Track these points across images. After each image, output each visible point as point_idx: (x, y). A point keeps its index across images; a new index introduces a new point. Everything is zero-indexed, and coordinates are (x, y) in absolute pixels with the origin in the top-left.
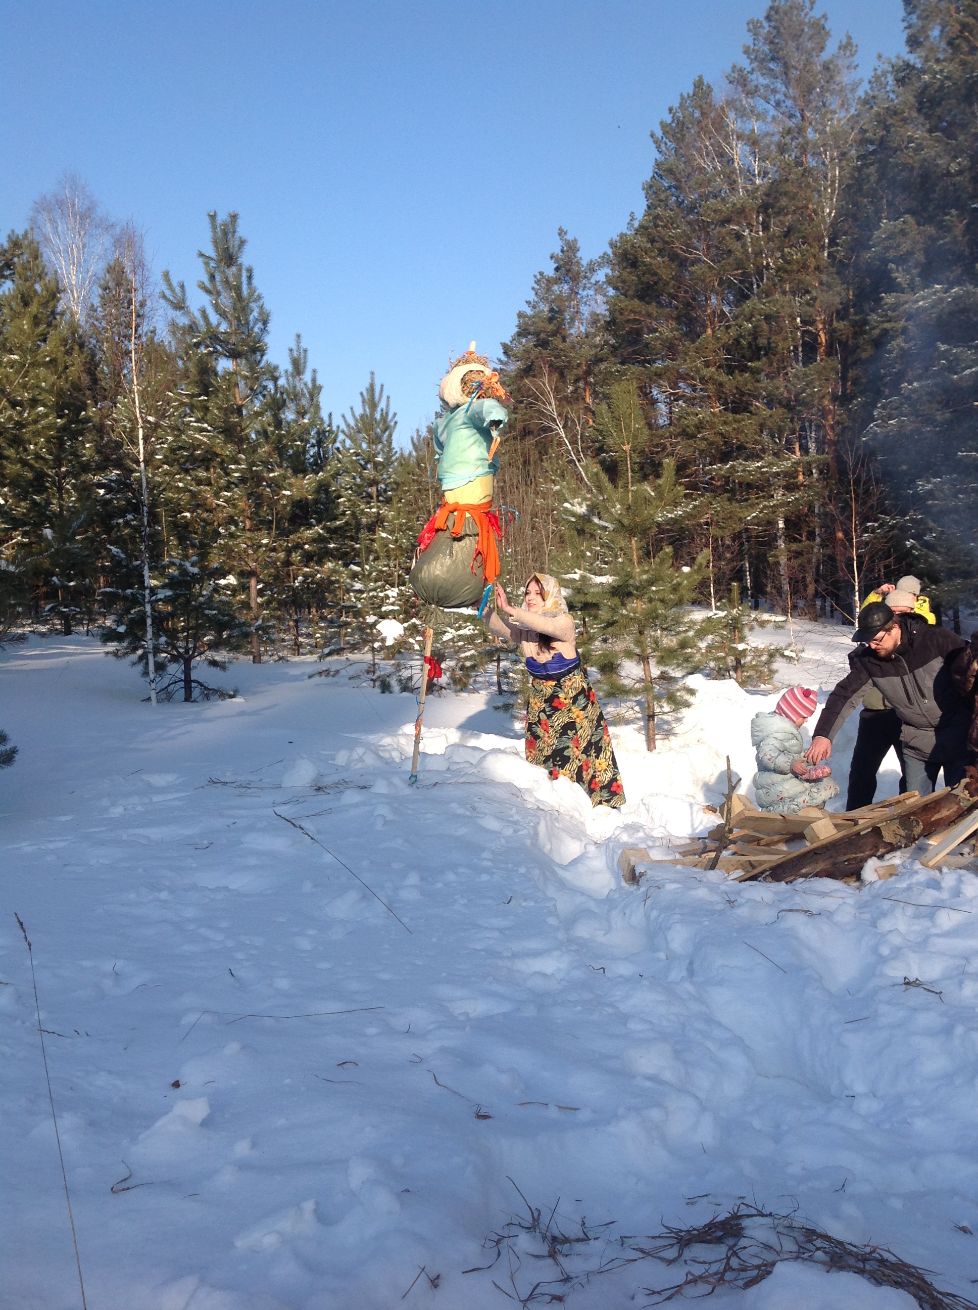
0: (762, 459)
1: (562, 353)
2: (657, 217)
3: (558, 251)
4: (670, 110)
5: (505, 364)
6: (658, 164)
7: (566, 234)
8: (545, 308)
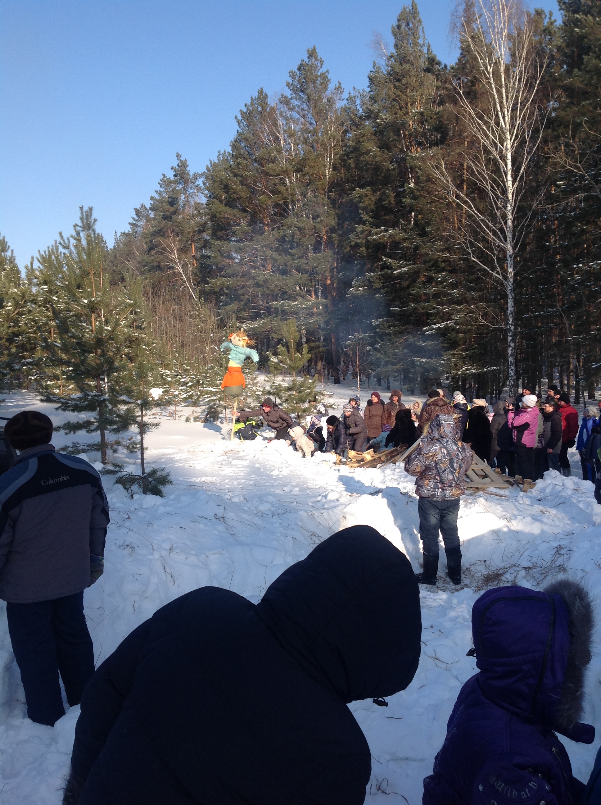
0: (297, 300)
2: (239, 163)
3: (175, 165)
4: (246, 105)
6: (239, 134)
7: (181, 156)
8: (166, 195)
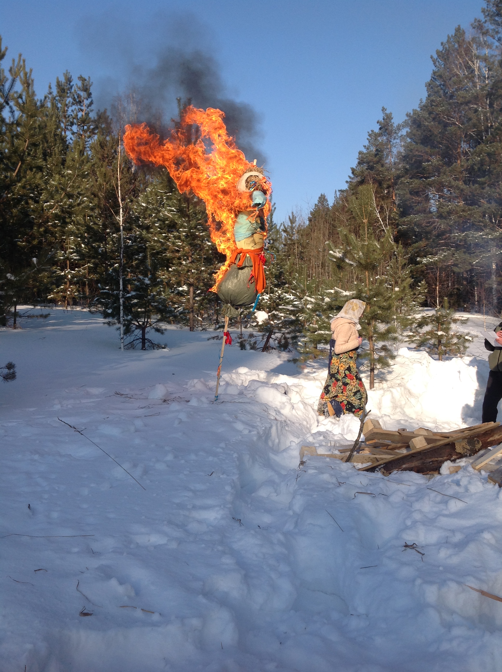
0: (483, 230)
1: (381, 173)
2: (432, 101)
3: (381, 119)
4: (442, 44)
5: (353, 179)
6: (434, 73)
7: (386, 110)
8: (373, 149)
